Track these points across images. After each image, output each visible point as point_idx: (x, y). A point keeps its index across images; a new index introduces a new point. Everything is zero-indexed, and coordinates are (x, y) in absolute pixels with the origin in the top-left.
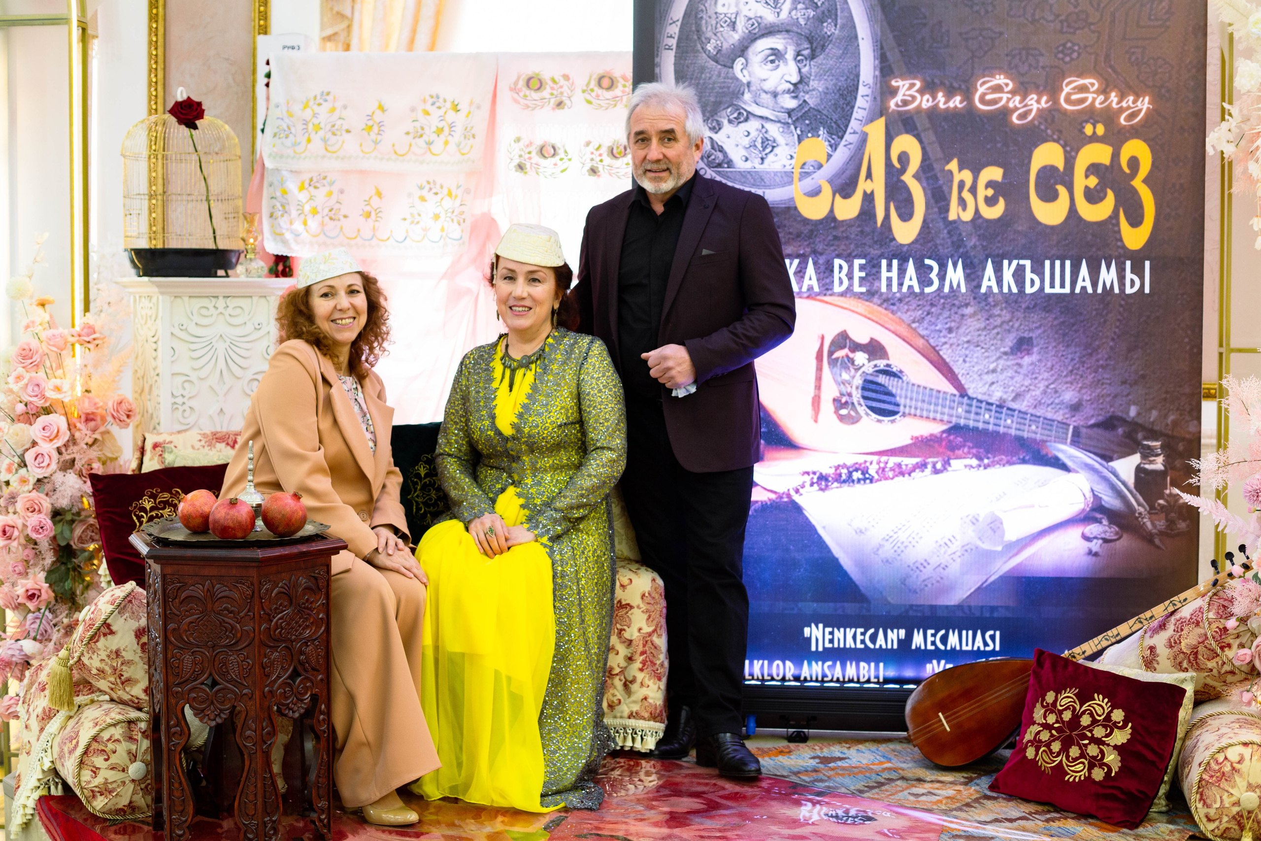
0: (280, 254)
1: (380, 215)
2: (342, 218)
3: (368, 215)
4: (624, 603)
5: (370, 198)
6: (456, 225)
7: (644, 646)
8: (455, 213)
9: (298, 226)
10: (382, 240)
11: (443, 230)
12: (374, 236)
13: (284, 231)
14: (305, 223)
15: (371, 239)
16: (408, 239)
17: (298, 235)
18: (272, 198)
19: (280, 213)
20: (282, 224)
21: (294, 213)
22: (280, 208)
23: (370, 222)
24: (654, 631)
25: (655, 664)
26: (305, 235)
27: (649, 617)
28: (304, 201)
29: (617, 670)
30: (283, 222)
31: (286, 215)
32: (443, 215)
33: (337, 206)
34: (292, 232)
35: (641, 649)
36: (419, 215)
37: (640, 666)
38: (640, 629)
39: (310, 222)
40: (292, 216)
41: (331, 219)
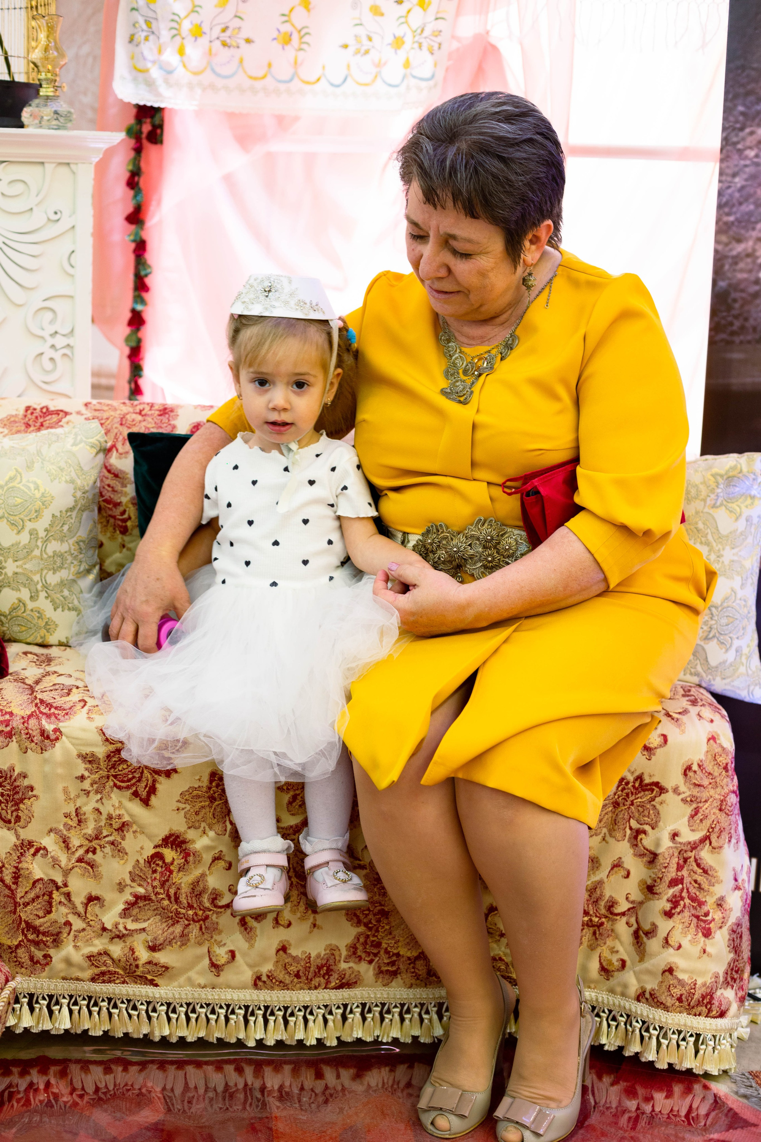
0: (142, 103)
1: (306, 39)
2: (242, 43)
3: (287, 39)
4: (647, 780)
5: (291, 11)
6: (425, 52)
7: (680, 868)
8: (426, 33)
9: (170, 57)
10: (308, 83)
11: (407, 64)
12: (295, 74)
13: (149, 65)
14: (181, 51)
15: (291, 80)
16: (349, 80)
17: (170, 72)
18: (133, 9)
19: (143, 34)
20: (146, 53)
21: (165, 35)
22: (144, 27)
23: (290, 52)
24: (703, 841)
25: (701, 904)
26: (180, 71)
27: (696, 811)
28: (182, 15)
29: (623, 906)
30: (148, 49)
31: (152, 37)
32: (409, 39)
33: (237, 23)
34: (161, 68)
35: (672, 873)
36: (370, 39)
37: (668, 906)
38: (675, 835)
39: (189, 50)
40: (162, 40)
41: (225, 44)
